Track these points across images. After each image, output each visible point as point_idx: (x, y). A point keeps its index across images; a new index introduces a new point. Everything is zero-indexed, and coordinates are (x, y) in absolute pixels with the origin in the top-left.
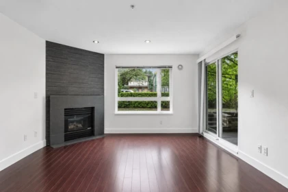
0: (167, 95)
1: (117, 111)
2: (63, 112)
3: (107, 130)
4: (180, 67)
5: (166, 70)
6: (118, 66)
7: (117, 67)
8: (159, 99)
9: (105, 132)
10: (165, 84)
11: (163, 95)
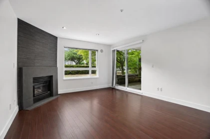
0: (95, 67)
1: (64, 77)
2: (32, 80)
3: (60, 91)
4: (102, 51)
5: (94, 52)
8: (90, 69)
9: (59, 93)
10: (94, 61)
11: (93, 67)
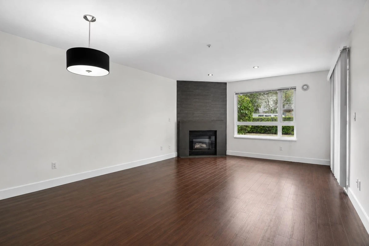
1: (236, 135)
2: (188, 133)
3: (229, 152)
6: (237, 92)
7: (236, 94)
8: (280, 125)
9: (228, 154)
